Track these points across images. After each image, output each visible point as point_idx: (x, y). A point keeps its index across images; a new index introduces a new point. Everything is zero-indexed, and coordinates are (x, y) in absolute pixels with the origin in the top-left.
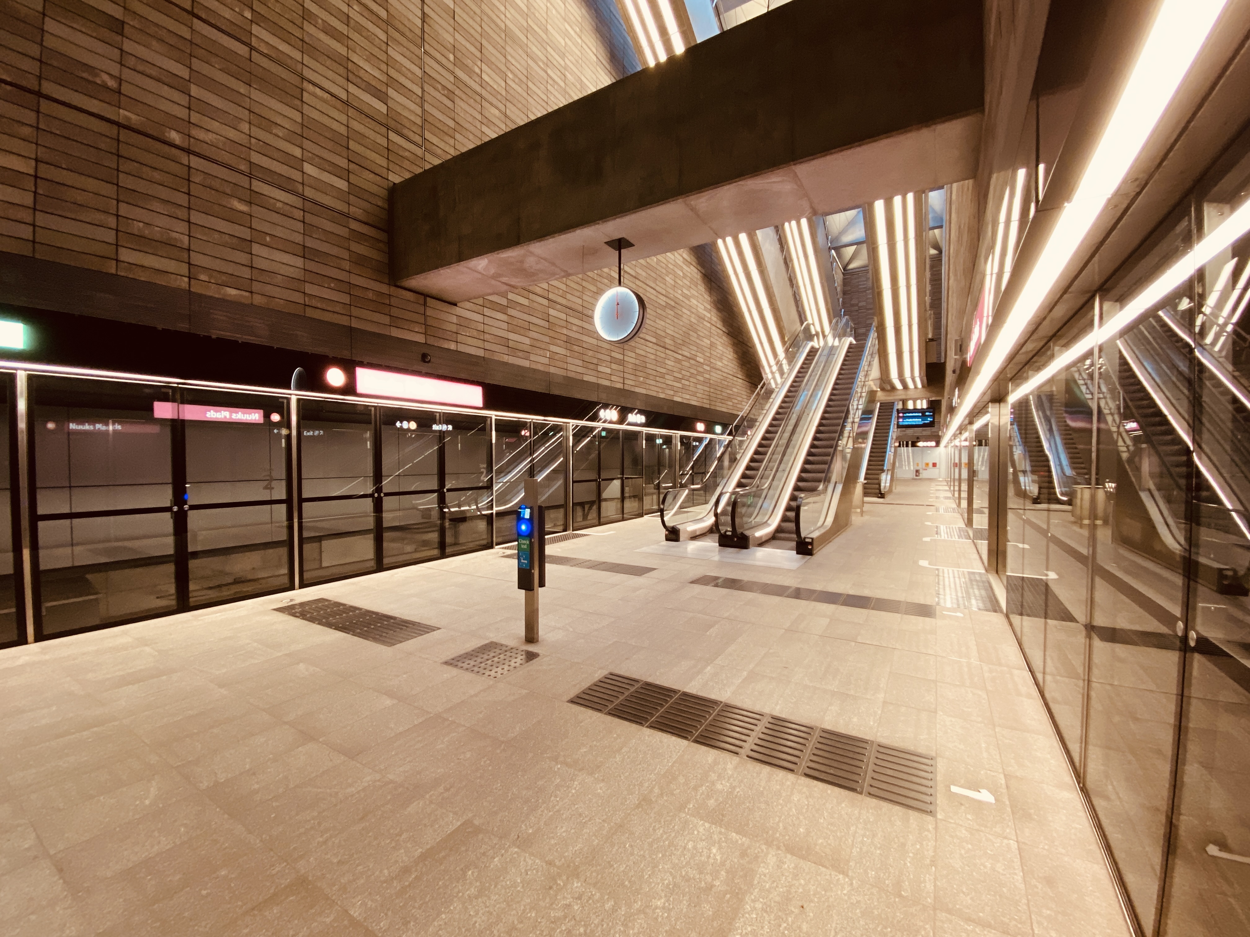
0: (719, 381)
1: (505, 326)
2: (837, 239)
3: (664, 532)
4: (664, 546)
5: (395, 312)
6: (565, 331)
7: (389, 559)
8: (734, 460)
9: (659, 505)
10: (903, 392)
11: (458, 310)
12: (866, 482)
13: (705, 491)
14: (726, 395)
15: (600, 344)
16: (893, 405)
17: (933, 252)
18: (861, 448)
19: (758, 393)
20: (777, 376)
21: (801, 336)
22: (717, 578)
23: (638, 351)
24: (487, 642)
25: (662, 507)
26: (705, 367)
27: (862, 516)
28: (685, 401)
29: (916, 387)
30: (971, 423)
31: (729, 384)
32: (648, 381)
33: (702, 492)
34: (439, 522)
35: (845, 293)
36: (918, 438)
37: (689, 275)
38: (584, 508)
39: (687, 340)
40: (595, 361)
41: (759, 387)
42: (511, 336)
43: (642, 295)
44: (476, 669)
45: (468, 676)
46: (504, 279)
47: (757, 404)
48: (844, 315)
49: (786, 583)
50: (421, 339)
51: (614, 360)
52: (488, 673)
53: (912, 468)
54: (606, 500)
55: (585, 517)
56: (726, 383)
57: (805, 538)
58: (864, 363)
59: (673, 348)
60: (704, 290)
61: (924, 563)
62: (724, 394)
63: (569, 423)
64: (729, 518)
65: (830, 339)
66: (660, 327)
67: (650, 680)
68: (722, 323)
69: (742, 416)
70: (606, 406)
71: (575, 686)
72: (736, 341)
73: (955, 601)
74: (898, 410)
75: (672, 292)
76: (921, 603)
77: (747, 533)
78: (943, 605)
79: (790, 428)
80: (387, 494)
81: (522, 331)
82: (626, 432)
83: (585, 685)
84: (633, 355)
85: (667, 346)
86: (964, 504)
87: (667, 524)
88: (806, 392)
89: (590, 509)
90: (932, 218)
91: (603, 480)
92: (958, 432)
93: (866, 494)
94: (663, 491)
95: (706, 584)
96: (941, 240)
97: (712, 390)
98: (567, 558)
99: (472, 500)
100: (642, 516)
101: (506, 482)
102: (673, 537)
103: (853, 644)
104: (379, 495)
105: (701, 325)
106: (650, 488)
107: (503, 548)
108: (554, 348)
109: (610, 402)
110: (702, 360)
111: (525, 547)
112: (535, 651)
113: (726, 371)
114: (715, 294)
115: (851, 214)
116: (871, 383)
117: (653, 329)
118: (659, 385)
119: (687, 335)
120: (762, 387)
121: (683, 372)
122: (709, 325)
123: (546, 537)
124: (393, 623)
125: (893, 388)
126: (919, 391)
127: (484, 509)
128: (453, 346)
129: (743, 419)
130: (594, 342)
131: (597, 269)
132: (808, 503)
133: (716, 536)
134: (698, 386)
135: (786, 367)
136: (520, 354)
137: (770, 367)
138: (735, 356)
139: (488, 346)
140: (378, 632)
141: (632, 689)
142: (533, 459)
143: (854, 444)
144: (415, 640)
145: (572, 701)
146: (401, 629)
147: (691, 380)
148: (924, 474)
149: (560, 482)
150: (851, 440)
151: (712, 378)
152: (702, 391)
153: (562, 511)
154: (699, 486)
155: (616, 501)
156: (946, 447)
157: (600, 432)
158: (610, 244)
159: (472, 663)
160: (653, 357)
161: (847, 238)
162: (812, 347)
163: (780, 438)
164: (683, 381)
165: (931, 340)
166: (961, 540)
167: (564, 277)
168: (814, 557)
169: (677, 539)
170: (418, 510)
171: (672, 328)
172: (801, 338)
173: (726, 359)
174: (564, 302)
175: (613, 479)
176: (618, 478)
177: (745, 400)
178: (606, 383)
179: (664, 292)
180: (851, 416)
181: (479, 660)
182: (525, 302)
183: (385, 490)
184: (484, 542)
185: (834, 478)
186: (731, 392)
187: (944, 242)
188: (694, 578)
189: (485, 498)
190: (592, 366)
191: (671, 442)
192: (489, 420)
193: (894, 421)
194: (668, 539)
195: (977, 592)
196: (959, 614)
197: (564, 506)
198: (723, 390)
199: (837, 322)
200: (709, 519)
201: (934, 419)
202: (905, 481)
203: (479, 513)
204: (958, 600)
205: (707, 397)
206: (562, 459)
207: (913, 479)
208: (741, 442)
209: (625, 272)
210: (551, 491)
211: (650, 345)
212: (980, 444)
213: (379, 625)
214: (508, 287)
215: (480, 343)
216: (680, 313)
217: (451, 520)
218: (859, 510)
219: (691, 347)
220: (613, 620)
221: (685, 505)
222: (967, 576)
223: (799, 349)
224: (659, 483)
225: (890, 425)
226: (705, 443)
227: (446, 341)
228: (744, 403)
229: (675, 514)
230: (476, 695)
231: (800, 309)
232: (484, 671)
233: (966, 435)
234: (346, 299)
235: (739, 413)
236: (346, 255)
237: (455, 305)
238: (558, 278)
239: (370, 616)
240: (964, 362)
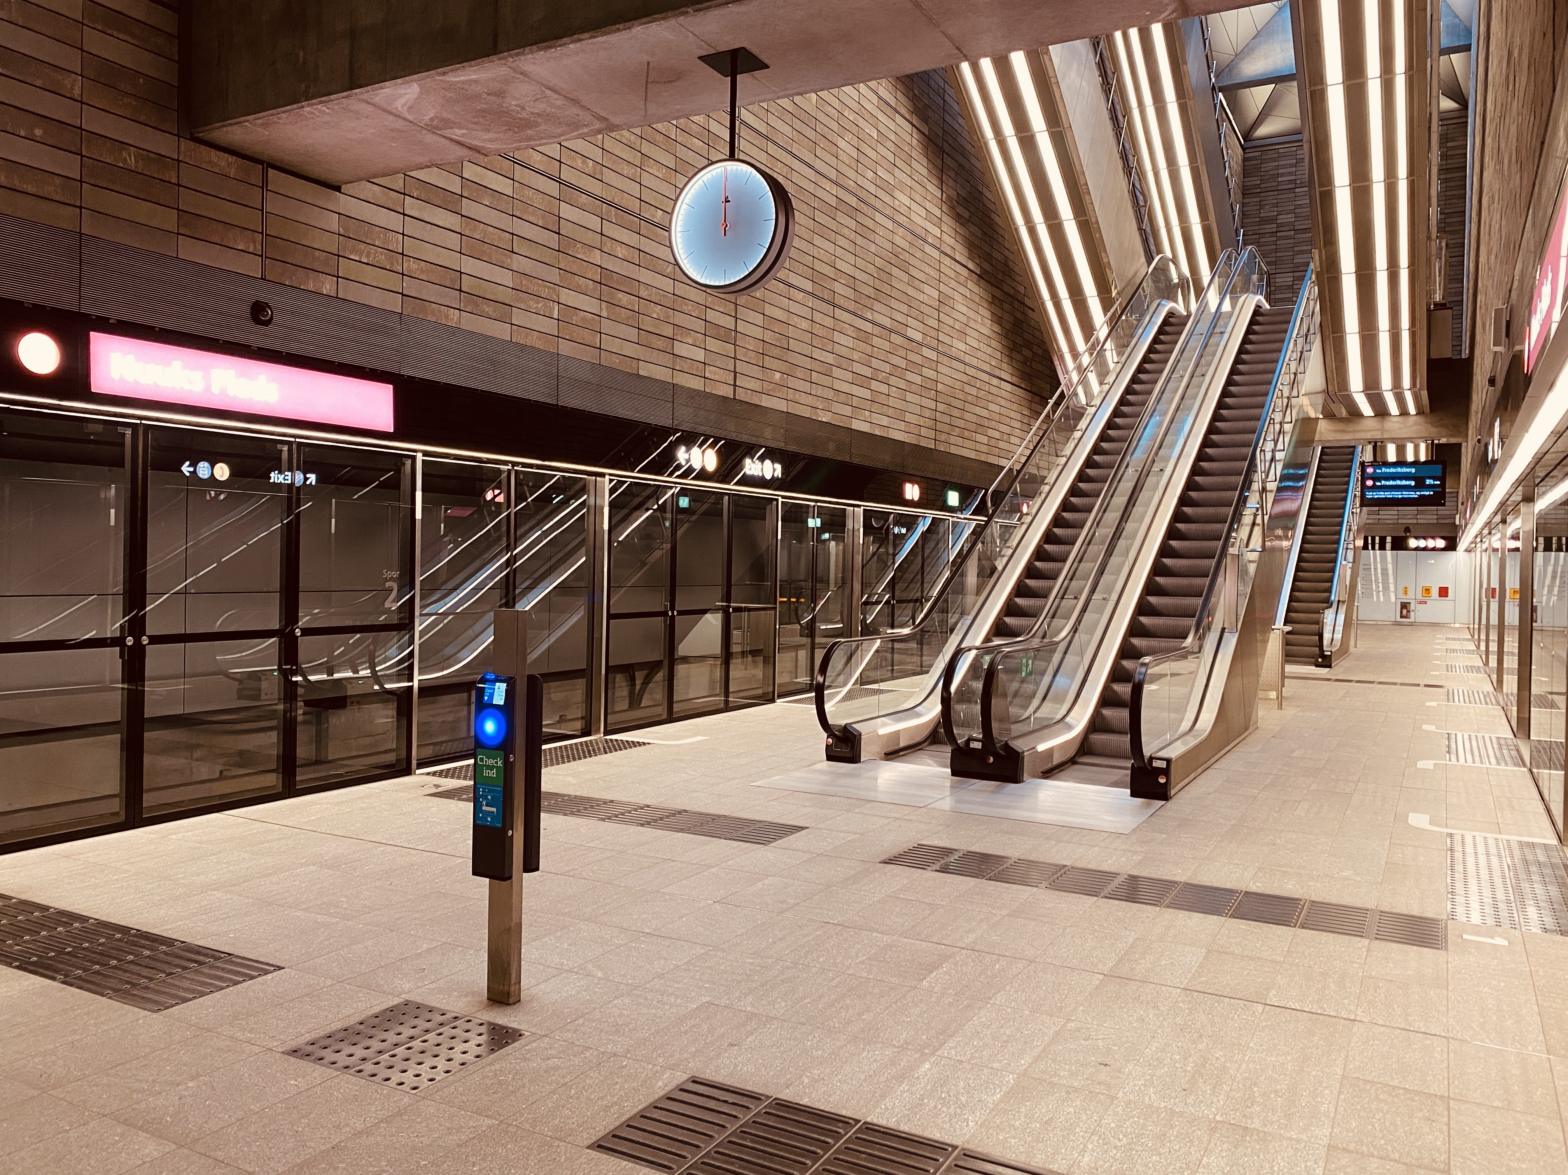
0: (958, 385)
1: (453, 240)
2: (1230, 67)
3: (822, 739)
4: (821, 772)
5: (188, 200)
6: (597, 257)
7: (155, 794)
8: (988, 573)
9: (812, 676)
10: (1373, 424)
11: (343, 202)
12: (1288, 628)
13: (921, 643)
14: (974, 419)
15: (681, 290)
16: (1353, 453)
17: (1447, 104)
18: (1281, 549)
19: (1048, 416)
20: (1092, 378)
21: (1148, 286)
22: (948, 851)
23: (769, 310)
24: (396, 1001)
25: (820, 679)
26: (926, 352)
27: (1280, 707)
28: (877, 432)
29: (1404, 413)
30: (1529, 499)
31: (982, 394)
32: (792, 383)
33: (913, 645)
34: (281, 707)
35: (1246, 191)
36: (1407, 530)
37: (892, 137)
38: (633, 680)
39: (886, 288)
40: (668, 331)
41: (1051, 402)
42: (469, 265)
43: (780, 179)
44: (369, 1067)
45: (350, 1083)
46: (457, 133)
47: (1044, 441)
48: (1245, 244)
49: (1107, 866)
50: (252, 267)
51: (713, 330)
52: (396, 1077)
53: (1393, 599)
54: (685, 660)
55: (635, 701)
56: (974, 391)
57: (1151, 758)
58: (1290, 353)
59: (852, 306)
60: (924, 172)
61: (1419, 820)
62: (967, 416)
63: (603, 475)
64: (977, 708)
65: (1212, 298)
66: (822, 255)
67: (787, 1095)
68: (965, 252)
69: (1011, 470)
70: (689, 439)
71: (606, 1108)
72: (998, 293)
73: (1489, 910)
74: (1362, 464)
75: (851, 174)
76: (1414, 913)
77: (1018, 745)
78: (1464, 919)
79: (1120, 501)
80: (154, 640)
81: (496, 255)
82: (736, 498)
83: (632, 1107)
84: (759, 319)
85: (839, 301)
86: (1511, 683)
87: (831, 721)
88: (1156, 419)
89: (647, 681)
90: (1447, 27)
91: (680, 613)
92: (1498, 518)
93: (1290, 656)
94: (824, 640)
95: (922, 866)
96: (1467, 79)
97: (941, 407)
98: (589, 799)
99: (360, 655)
100: (772, 701)
101: (445, 614)
102: (846, 751)
103: (1260, 1008)
104: (137, 641)
105: (919, 254)
106: (792, 633)
107: (434, 774)
108: (568, 297)
109: (701, 429)
110: (918, 337)
111: (493, 773)
112: (514, 1025)
113: (974, 362)
114: (951, 183)
115: (1263, 11)
116: (1304, 401)
117: (808, 260)
118: (819, 391)
119: (885, 277)
120: (1057, 404)
121: (875, 363)
122: (936, 254)
123: (544, 747)
124: (165, 953)
125: (1355, 414)
126: (1411, 420)
127: (390, 678)
128: (327, 286)
129: (1012, 476)
130: (667, 285)
131: (677, 118)
132: (1161, 676)
133: (947, 751)
134: (910, 397)
135: (1111, 356)
136: (488, 309)
137: (1075, 355)
138: (996, 328)
139: (410, 287)
140: (126, 976)
141: (745, 1117)
142: (515, 559)
143: (1264, 542)
144: (218, 995)
145: (599, 1146)
146: (185, 968)
147: (893, 380)
148: (1419, 613)
149: (577, 616)
150: (1257, 530)
151: (941, 378)
152: (917, 410)
153: (580, 684)
154: (906, 631)
155: (711, 662)
156: (1468, 550)
157: (676, 497)
158: (713, 60)
159: (359, 1052)
160: (805, 325)
161: (1252, 68)
162: (1171, 314)
163: (1098, 523)
164: (874, 385)
165: (1440, 306)
166: (1503, 767)
167: (599, 132)
168: (1170, 804)
169: (854, 758)
170: (228, 676)
171: (851, 258)
172: (1147, 291)
173: (975, 334)
174: (595, 187)
175: (704, 612)
176: (715, 610)
177: (1017, 432)
178: (696, 384)
179: (833, 175)
180: (1258, 477)
181: (376, 1045)
182: (503, 186)
183: (152, 629)
184: (391, 758)
185: (1219, 620)
186: (984, 413)
187: (1472, 84)
188: (894, 852)
189: (393, 650)
190: (660, 343)
191: (844, 525)
192: (409, 462)
193: (1354, 489)
194: (831, 756)
195: (1539, 888)
196: (1499, 941)
197: (586, 673)
198: (968, 407)
199: (1229, 258)
200: (930, 710)
201: (1443, 485)
202: (1376, 626)
203: (376, 687)
204: (1496, 908)
205: (930, 423)
206: (584, 559)
207: (1396, 623)
208: (1007, 530)
209: (743, 122)
210: (553, 639)
211: (800, 296)
212: (1548, 548)
213: (130, 957)
214: (463, 152)
215: (393, 281)
216: (870, 224)
217: (307, 703)
218: (1273, 695)
219: (894, 304)
220: (700, 950)
221: (873, 675)
222: (1517, 853)
223: (1142, 315)
224: (813, 620)
225: (1345, 499)
226: (922, 527)
227: (312, 274)
228: (1014, 440)
229: (849, 697)
230: (366, 1132)
231: (1146, 225)
232: (388, 1073)
233: (1516, 524)
234: (70, 166)
235: (1003, 462)
236: (72, 60)
237: (338, 189)
238: (587, 134)
239: (110, 937)
240: (1517, 359)
